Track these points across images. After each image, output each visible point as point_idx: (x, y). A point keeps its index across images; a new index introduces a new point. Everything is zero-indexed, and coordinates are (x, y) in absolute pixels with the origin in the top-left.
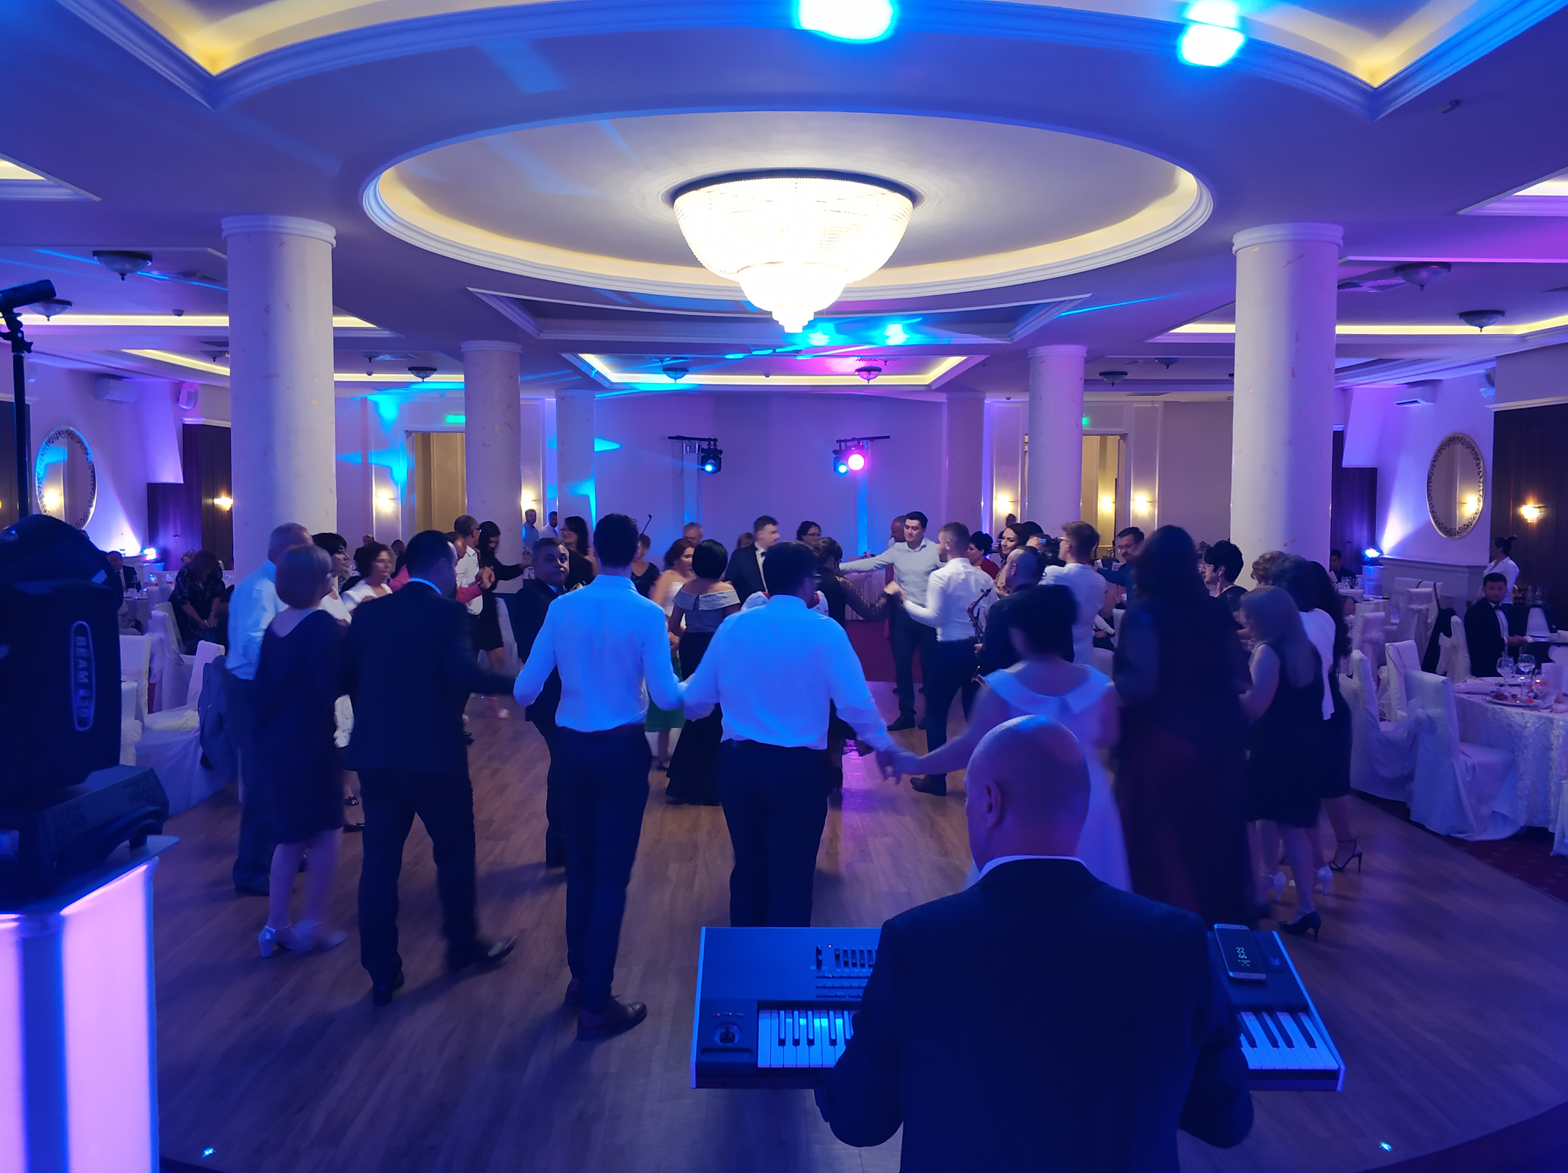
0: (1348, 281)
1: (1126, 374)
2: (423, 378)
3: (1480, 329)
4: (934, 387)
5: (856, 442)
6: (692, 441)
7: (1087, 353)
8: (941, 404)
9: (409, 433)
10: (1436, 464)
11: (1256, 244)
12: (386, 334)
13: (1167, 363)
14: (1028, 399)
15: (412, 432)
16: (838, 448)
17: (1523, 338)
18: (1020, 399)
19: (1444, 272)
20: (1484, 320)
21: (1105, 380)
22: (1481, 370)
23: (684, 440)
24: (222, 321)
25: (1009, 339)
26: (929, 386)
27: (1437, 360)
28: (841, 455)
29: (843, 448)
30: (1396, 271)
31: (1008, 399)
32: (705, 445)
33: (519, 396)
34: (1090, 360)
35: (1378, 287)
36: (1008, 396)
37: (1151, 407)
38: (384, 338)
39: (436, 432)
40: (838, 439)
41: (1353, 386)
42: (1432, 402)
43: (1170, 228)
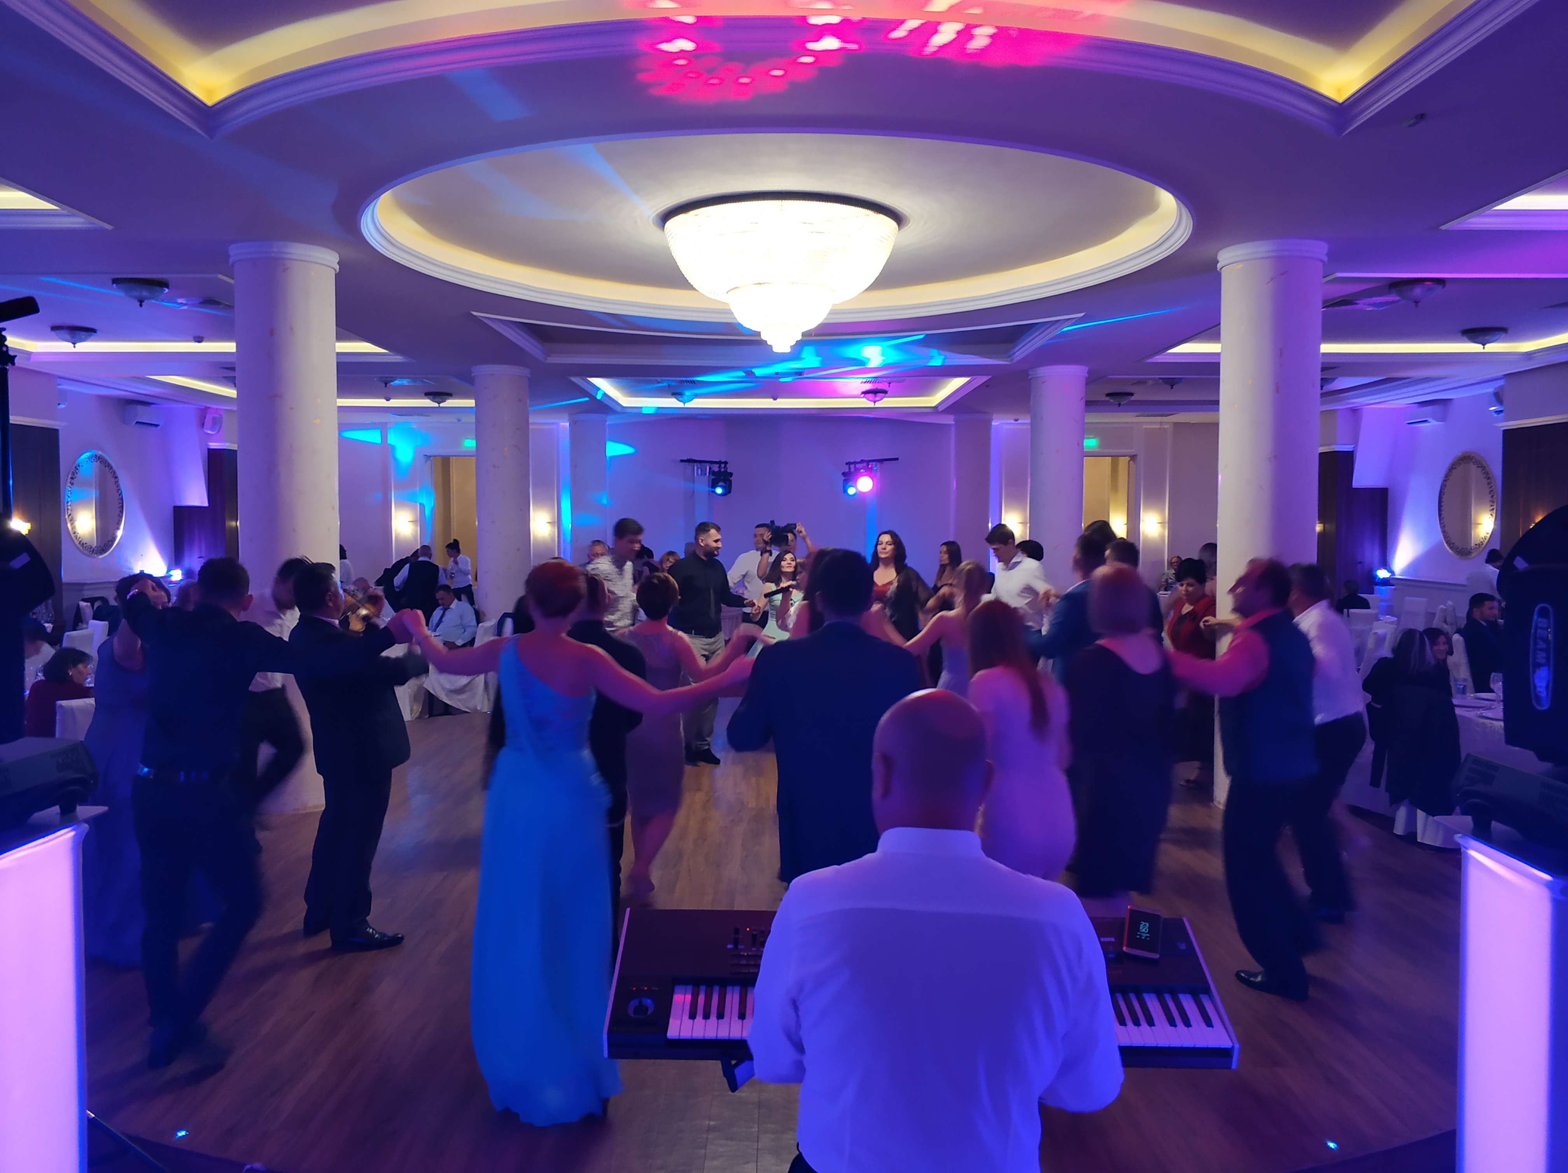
0: (1340, 299)
1: (1132, 394)
2: (439, 404)
3: (1482, 346)
4: (940, 409)
5: (865, 464)
6: (703, 464)
7: (1088, 373)
8: (949, 425)
9: (428, 457)
10: (1448, 483)
11: (1241, 261)
12: (398, 359)
13: (1171, 383)
14: (1029, 421)
15: (430, 456)
16: (847, 470)
17: (1529, 355)
18: (1025, 420)
19: (1439, 288)
20: (1487, 338)
21: (1112, 401)
22: (1490, 389)
23: (695, 463)
24: (230, 347)
25: (1009, 359)
26: (935, 407)
27: (1443, 378)
28: (850, 477)
29: (852, 470)
30: (1390, 289)
31: (1016, 420)
32: (716, 468)
33: (528, 419)
34: (1091, 380)
35: (1373, 305)
36: (1016, 418)
37: (1160, 428)
38: (399, 363)
39: (455, 456)
40: (848, 461)
41: (1358, 406)
42: (1442, 422)
43: (1154, 246)
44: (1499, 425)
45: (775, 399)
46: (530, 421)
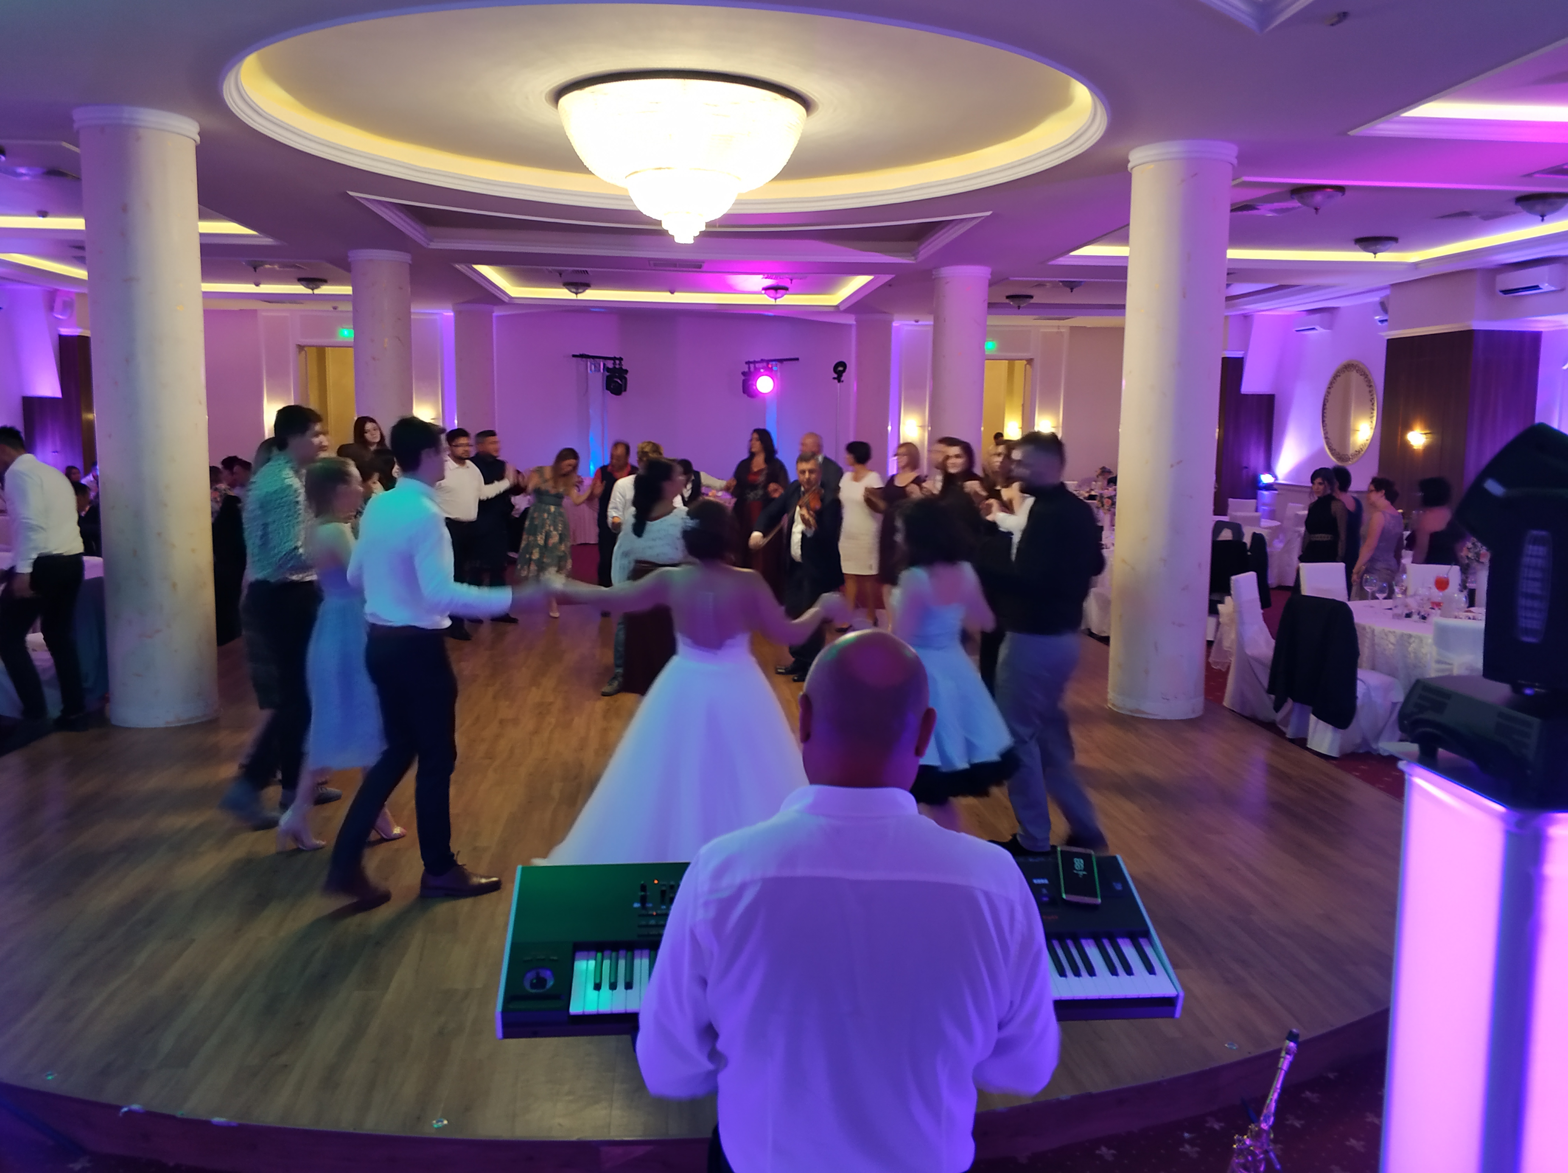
0: (1244, 204)
1: (1031, 297)
2: (313, 290)
3: (1374, 255)
4: (842, 308)
5: (765, 364)
6: (597, 360)
7: (991, 274)
8: (851, 325)
9: (301, 347)
10: (1332, 390)
11: (1152, 161)
12: (268, 241)
13: (1072, 286)
14: (932, 323)
15: (304, 346)
16: (746, 370)
17: (1416, 265)
18: (927, 321)
19: (1338, 196)
20: (1378, 247)
21: (1011, 303)
22: (1376, 298)
23: (588, 358)
24: (77, 223)
25: (913, 258)
26: (837, 307)
27: (1334, 286)
28: (751, 376)
29: (752, 369)
31: (917, 321)
32: (610, 364)
33: (410, 308)
34: (994, 282)
35: (1275, 211)
36: (917, 318)
37: (1058, 332)
38: (269, 246)
39: (330, 346)
40: (747, 360)
41: (1252, 312)
42: (1329, 329)
43: (1068, 142)
44: (1383, 334)
45: (672, 293)
46: (412, 310)
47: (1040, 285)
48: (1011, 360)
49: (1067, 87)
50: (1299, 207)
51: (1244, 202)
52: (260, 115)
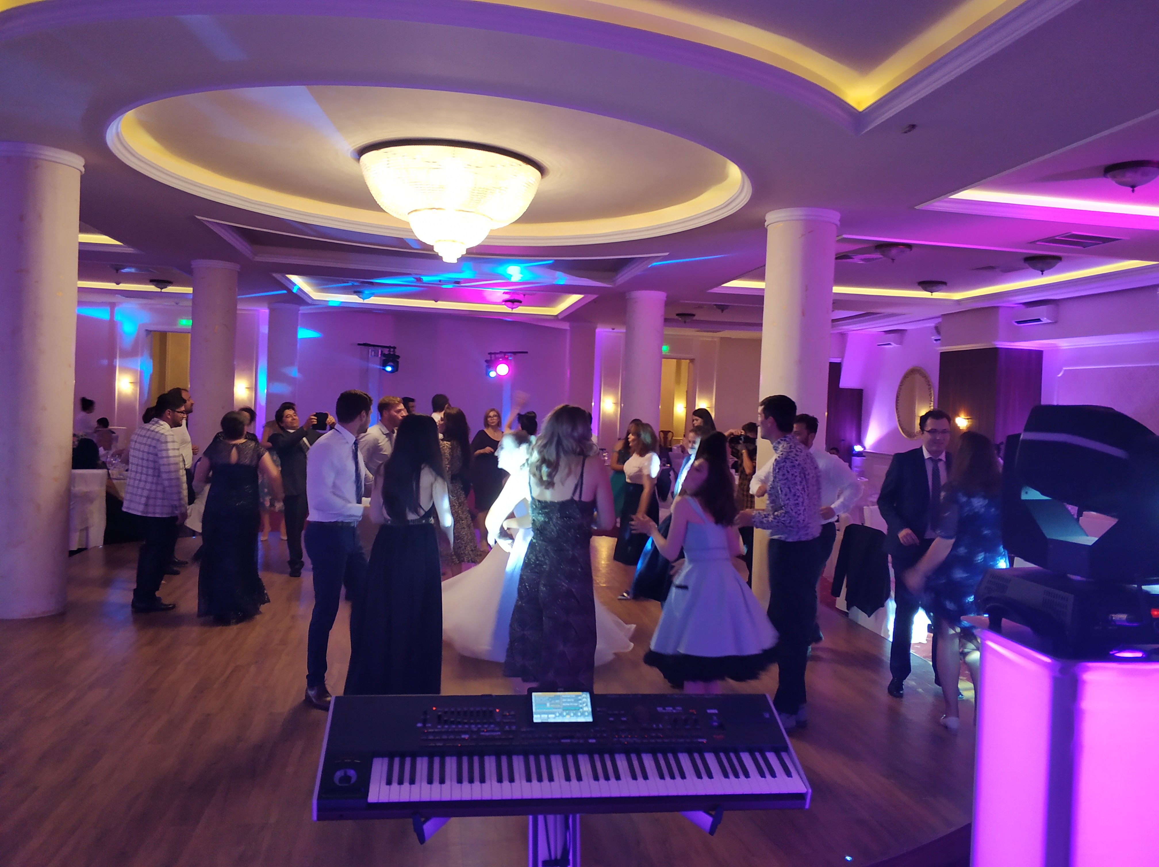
0: (844, 254)
1: (694, 315)
2: (161, 289)
3: (931, 294)
4: (560, 317)
5: (503, 355)
6: (377, 348)
7: (666, 297)
8: (565, 330)
9: (148, 332)
10: (903, 387)
11: (781, 221)
12: (130, 250)
13: (722, 308)
14: (625, 331)
15: (151, 331)
16: (489, 359)
17: (958, 302)
18: (621, 330)
19: (908, 251)
20: (934, 288)
21: (680, 319)
22: (932, 324)
23: (370, 346)
25: (613, 284)
26: (557, 316)
27: (904, 314)
28: (492, 364)
29: (493, 358)
30: (877, 249)
31: (613, 329)
32: (386, 351)
33: (236, 306)
34: (669, 303)
35: (864, 260)
36: (613, 327)
37: (712, 341)
38: (130, 254)
39: (171, 332)
40: (489, 352)
41: (845, 332)
42: (900, 345)
43: (723, 206)
44: (938, 348)
45: (436, 301)
46: (238, 307)
47: (700, 307)
48: (679, 359)
49: (724, 167)
50: (881, 258)
51: (844, 253)
52: (134, 156)
